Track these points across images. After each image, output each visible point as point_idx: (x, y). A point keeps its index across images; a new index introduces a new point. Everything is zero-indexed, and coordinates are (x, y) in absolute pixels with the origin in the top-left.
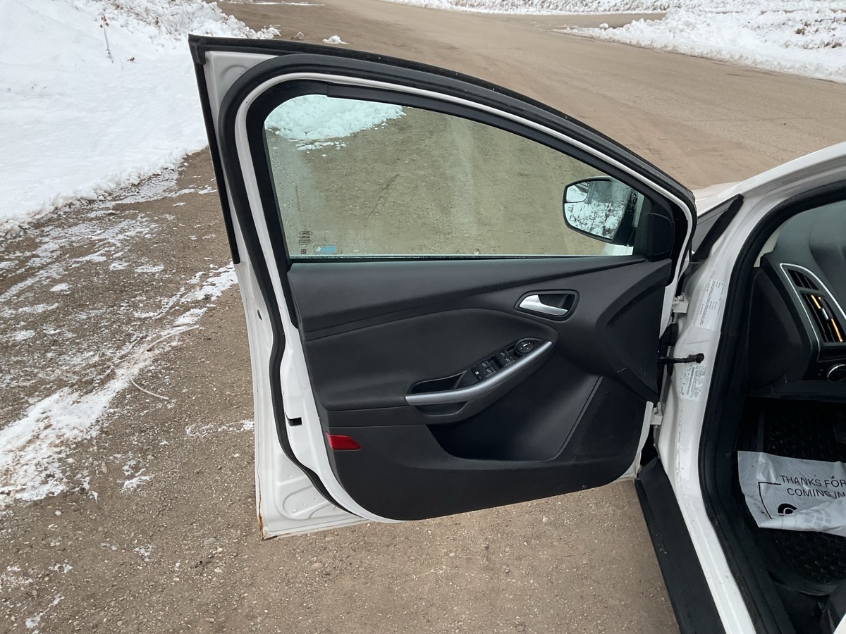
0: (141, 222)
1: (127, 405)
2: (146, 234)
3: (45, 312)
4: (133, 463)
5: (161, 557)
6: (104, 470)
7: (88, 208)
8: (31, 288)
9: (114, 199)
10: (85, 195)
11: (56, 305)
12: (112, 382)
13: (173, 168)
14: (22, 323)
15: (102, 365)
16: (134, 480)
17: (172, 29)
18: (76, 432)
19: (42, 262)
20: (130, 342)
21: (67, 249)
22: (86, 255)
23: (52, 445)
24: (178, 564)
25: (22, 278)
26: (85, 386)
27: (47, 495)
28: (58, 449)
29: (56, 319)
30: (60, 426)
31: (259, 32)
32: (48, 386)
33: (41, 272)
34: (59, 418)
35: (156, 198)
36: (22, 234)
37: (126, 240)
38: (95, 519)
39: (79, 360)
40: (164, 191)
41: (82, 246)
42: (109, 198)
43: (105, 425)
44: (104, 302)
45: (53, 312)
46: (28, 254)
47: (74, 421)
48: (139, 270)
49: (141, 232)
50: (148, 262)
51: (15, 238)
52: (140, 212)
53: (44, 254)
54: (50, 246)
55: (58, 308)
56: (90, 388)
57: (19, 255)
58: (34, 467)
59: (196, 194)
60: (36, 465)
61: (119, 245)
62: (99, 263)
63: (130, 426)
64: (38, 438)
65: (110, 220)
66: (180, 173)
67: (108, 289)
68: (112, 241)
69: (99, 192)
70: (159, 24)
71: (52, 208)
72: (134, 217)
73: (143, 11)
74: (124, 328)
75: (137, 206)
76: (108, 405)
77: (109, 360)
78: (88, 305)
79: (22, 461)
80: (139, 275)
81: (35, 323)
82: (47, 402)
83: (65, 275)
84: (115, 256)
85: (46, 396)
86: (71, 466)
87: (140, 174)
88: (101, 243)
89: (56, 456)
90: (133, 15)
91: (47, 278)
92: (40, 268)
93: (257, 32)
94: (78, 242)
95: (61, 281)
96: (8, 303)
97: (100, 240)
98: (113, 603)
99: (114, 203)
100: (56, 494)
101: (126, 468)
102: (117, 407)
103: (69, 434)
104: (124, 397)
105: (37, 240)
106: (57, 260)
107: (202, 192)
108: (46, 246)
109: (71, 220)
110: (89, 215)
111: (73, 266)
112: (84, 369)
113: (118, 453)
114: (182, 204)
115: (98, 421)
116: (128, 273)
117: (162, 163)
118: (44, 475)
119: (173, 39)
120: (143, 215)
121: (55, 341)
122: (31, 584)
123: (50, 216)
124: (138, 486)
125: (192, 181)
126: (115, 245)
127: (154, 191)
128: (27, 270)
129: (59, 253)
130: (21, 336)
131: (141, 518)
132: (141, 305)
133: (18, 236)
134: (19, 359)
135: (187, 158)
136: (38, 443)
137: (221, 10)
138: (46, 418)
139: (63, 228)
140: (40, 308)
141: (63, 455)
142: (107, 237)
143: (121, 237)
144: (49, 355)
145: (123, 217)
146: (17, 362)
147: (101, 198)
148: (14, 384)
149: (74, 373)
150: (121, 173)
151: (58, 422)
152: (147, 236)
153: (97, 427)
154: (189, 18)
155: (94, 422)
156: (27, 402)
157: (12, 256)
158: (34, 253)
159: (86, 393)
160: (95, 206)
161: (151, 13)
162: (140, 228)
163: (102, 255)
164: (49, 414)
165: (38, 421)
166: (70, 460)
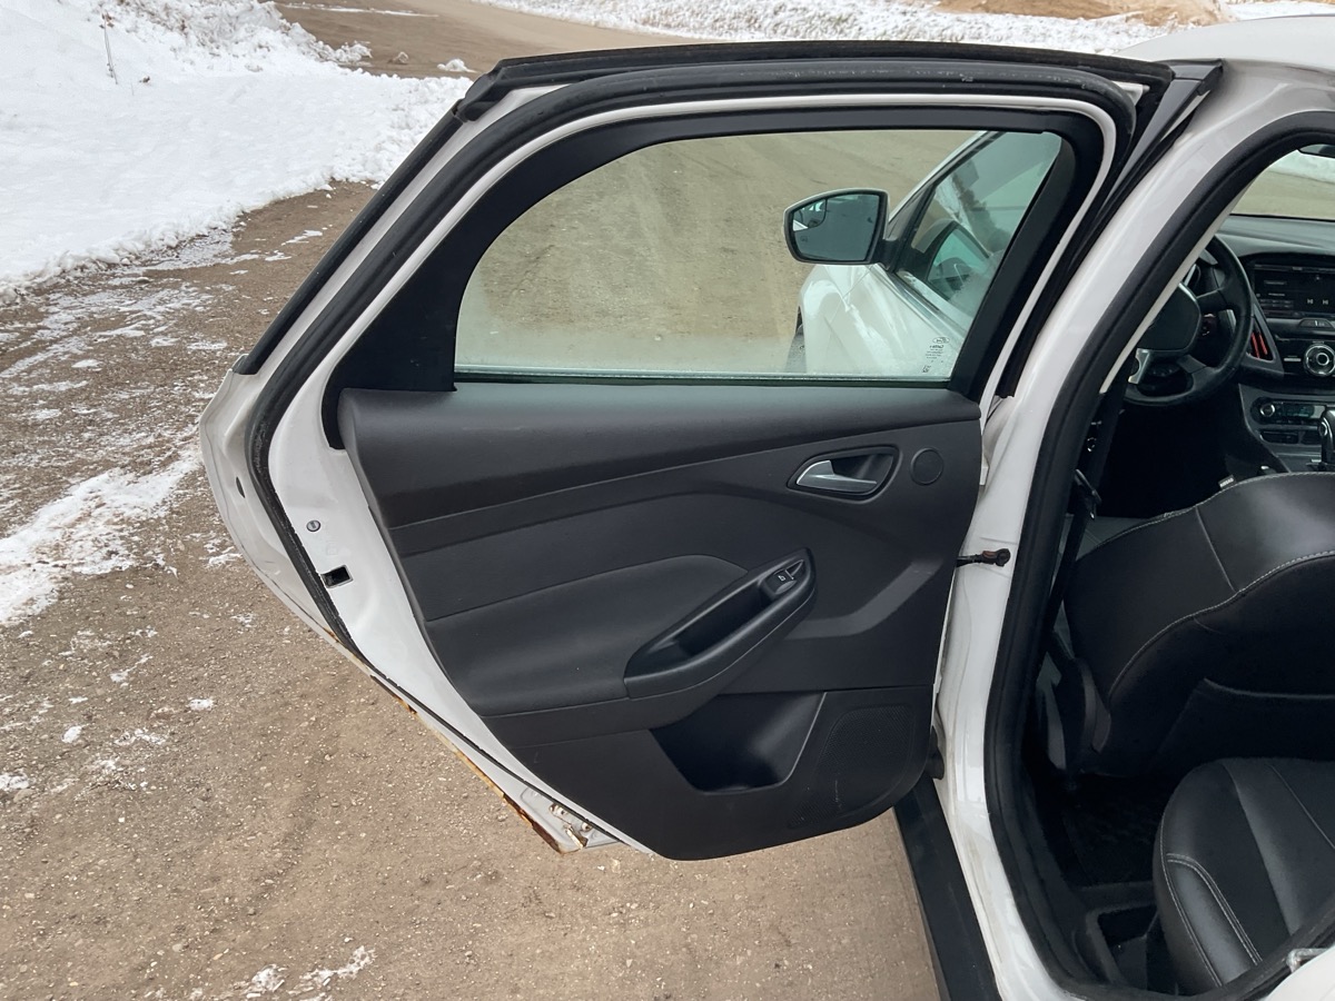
0: (186, 293)
1: (200, 486)
2: (196, 306)
3: (70, 390)
4: (217, 541)
5: (266, 623)
6: (182, 547)
7: (108, 273)
8: (44, 364)
9: (144, 264)
10: (102, 255)
11: (84, 383)
12: (176, 463)
13: (225, 227)
14: (41, 402)
15: (160, 445)
16: (221, 557)
17: (207, 39)
18: (137, 510)
19: (55, 334)
20: (193, 424)
21: (86, 321)
22: (115, 329)
23: (108, 523)
24: (286, 629)
25: (30, 352)
26: (141, 467)
27: (113, 569)
28: (119, 527)
29: (87, 398)
30: (116, 504)
31: (339, 51)
32: (91, 467)
33: (55, 346)
34: (113, 498)
35: (204, 264)
36: (18, 300)
37: (168, 313)
38: (178, 592)
39: (128, 440)
40: (215, 256)
41: (107, 319)
42: (137, 263)
43: (175, 506)
44: (152, 382)
45: (83, 390)
46: (32, 325)
47: (133, 500)
48: (193, 347)
49: (189, 305)
50: (203, 339)
51: (9, 305)
52: (184, 280)
53: (55, 326)
54: (61, 316)
55: (87, 386)
56: (148, 468)
57: (20, 326)
58: (91, 543)
59: (263, 261)
60: (93, 541)
61: (160, 318)
62: (136, 338)
63: (208, 507)
64: (89, 515)
65: (142, 289)
66: (236, 235)
67: (153, 367)
68: (149, 313)
69: (121, 253)
70: (186, 30)
71: (58, 270)
72: (176, 286)
73: (160, 9)
74: (183, 408)
75: (178, 273)
76: (175, 486)
77: (168, 442)
78: (128, 384)
79: (74, 537)
80: (194, 352)
81: (57, 401)
82: (93, 482)
83: (89, 351)
84: (156, 330)
85: (91, 477)
86: (137, 543)
87: (177, 233)
88: (134, 316)
89: (117, 534)
90: (146, 14)
91: (65, 353)
92: (55, 341)
93: (335, 49)
94: (101, 313)
95: (85, 357)
96: (17, 379)
97: (132, 312)
98: (213, 662)
99: (144, 269)
100: (124, 569)
101: (208, 546)
102: (187, 488)
103: (128, 513)
104: (195, 479)
105: (42, 310)
106: (75, 333)
107: (269, 259)
108: (56, 317)
109: (86, 288)
110: (110, 282)
111: (100, 340)
112: (136, 449)
113: (197, 532)
114: (242, 272)
115: (164, 502)
116: (178, 349)
117: (208, 220)
118: (105, 550)
119: (207, 53)
120: (188, 284)
121: (91, 421)
122: (110, 646)
123: (55, 280)
124: (227, 563)
125: (255, 245)
126: (154, 318)
127: (200, 255)
128: (34, 344)
129: (75, 325)
130: (42, 415)
131: (236, 590)
132: (202, 385)
133: (13, 303)
134: (46, 438)
135: (244, 216)
136: (91, 520)
137: (281, 15)
138: (96, 497)
139: (76, 297)
140: (63, 386)
141: (125, 533)
142: (141, 308)
143: (161, 308)
144: (86, 435)
145: (160, 286)
146: (44, 442)
147: (125, 261)
148: (45, 463)
149: (124, 454)
150: (151, 230)
151: (113, 501)
152: (197, 309)
153: (165, 508)
154: (230, 24)
155: (160, 503)
156: (67, 482)
157: (8, 327)
158: (41, 324)
159: (144, 474)
160: (118, 271)
161: (174, 13)
162: (187, 299)
163: (137, 329)
164: (99, 493)
165: (86, 500)
166: (136, 538)
